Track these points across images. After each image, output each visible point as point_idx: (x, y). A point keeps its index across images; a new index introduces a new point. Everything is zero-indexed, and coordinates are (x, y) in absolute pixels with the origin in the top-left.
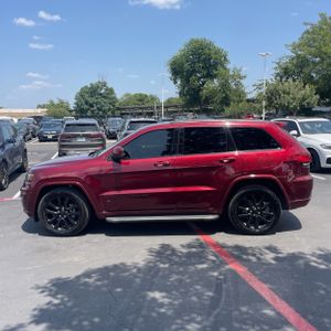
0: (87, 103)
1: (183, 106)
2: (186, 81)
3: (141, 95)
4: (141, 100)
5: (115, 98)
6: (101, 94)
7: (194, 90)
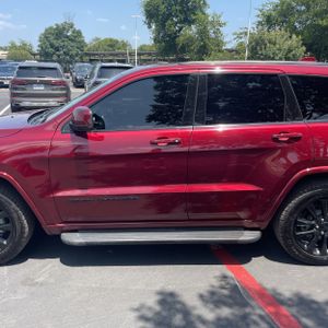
0: (52, 46)
1: (157, 54)
2: (162, 25)
3: (111, 40)
4: (111, 46)
6: (67, 37)
7: (169, 36)
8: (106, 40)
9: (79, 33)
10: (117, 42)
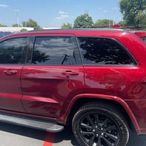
0: (79, 24)
2: (128, 12)
3: (106, 20)
4: (105, 23)
5: (92, 22)
6: (85, 20)
7: (131, 16)
8: (103, 20)
9: (90, 18)
10: (108, 21)
